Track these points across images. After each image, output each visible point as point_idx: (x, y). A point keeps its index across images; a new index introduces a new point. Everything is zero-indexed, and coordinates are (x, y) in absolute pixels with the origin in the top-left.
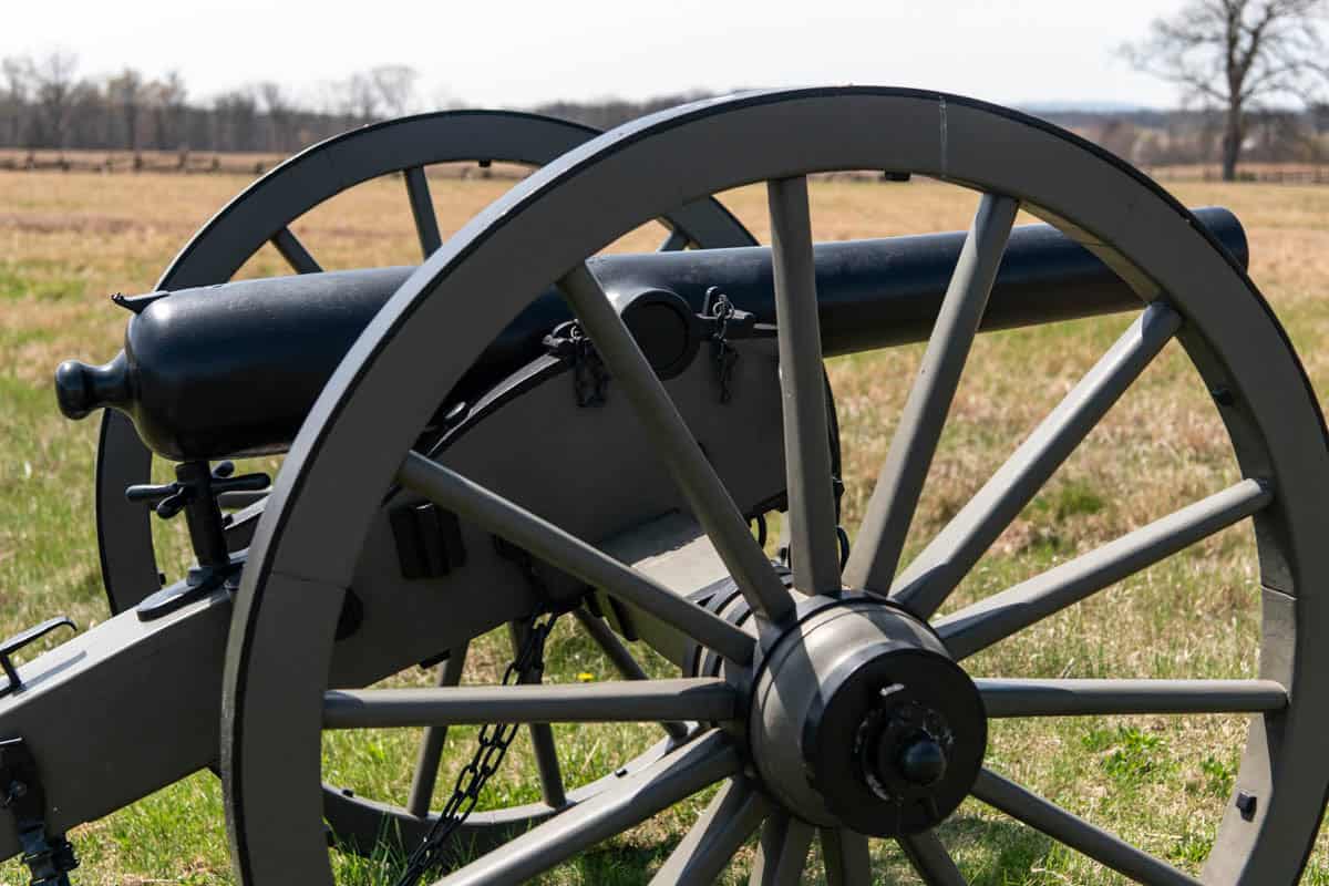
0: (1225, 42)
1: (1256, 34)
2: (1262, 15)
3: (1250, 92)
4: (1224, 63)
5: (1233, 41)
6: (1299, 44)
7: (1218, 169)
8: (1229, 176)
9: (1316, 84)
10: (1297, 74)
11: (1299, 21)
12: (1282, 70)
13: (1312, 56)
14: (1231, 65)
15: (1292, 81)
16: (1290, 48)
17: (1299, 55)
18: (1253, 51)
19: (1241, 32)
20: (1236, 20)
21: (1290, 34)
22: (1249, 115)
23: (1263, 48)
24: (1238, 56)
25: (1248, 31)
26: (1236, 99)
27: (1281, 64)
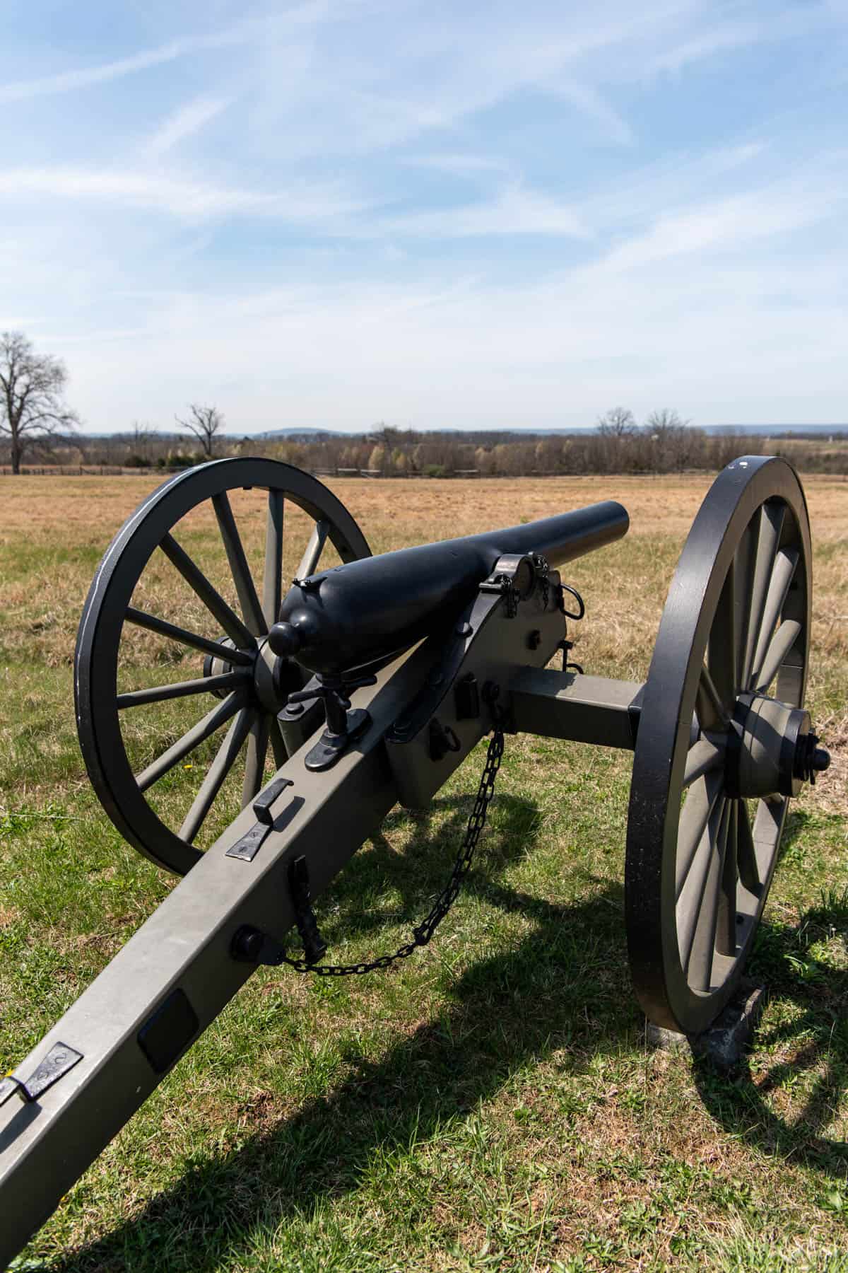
0: (7, 403)
1: (22, 399)
2: (24, 390)
3: (22, 429)
4: (7, 414)
5: (11, 403)
6: (44, 405)
7: (10, 468)
8: (16, 472)
9: (55, 425)
10: (45, 420)
11: (43, 393)
12: (37, 418)
13: (52, 411)
14: (11, 416)
15: (43, 424)
16: (40, 407)
17: (45, 410)
18: (22, 407)
19: (15, 398)
20: (12, 391)
21: (38, 400)
22: (23, 439)
23: (26, 407)
24: (14, 410)
25: (18, 397)
26: (16, 432)
27: (37, 415)
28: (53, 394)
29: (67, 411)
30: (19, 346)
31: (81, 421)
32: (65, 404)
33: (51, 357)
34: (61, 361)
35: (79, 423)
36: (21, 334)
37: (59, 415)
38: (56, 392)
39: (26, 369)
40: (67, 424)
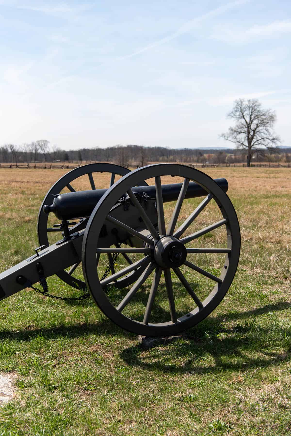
0: (247, 133)
1: (254, 131)
2: (255, 127)
3: (253, 145)
4: (247, 138)
5: (249, 133)
6: (264, 134)
7: (246, 164)
8: (249, 166)
9: (269, 143)
10: (264, 140)
11: (264, 128)
12: (260, 140)
13: (268, 136)
14: (248, 139)
15: (263, 142)
16: (262, 134)
17: (265, 136)
18: (254, 135)
19: (251, 131)
20: (250, 127)
21: (262, 131)
22: (253, 150)
23: (256, 134)
24: (250, 136)
25: (252, 130)
26: (250, 147)
27: (260, 138)
28: (269, 128)
29: (274, 136)
30: (255, 106)
31: (281, 141)
32: (274, 133)
33: (270, 109)
34: (274, 111)
35: (280, 142)
36: (256, 100)
37: (271, 138)
38: (270, 127)
39: (257, 117)
40: (274, 142)
